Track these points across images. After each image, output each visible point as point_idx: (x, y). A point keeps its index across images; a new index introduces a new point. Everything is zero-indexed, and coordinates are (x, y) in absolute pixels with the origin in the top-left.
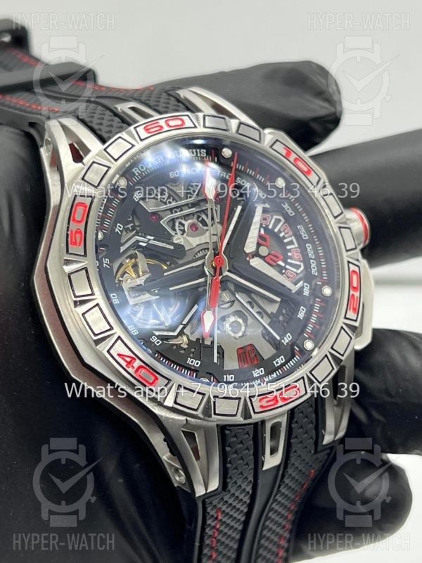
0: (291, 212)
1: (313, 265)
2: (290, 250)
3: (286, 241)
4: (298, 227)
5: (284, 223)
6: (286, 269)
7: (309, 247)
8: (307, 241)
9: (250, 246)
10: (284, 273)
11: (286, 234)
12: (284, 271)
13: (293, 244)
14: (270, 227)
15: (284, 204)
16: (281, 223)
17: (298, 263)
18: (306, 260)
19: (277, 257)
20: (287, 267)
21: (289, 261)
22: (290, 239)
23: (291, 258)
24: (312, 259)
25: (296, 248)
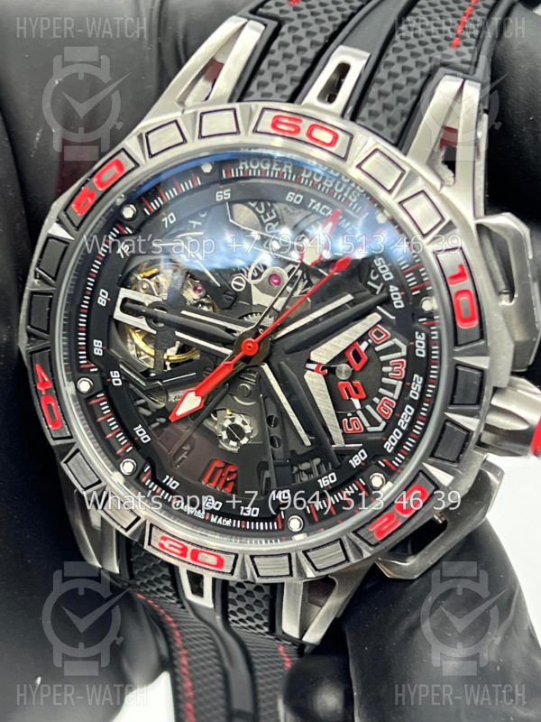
0: (421, 351)
1: (396, 436)
2: (380, 396)
3: (385, 380)
4: (416, 376)
5: (402, 357)
6: (355, 414)
7: (408, 412)
8: (412, 402)
9: (322, 354)
10: (348, 418)
11: (392, 371)
12: (349, 415)
13: (393, 392)
14: (377, 349)
15: (420, 334)
16: (398, 354)
17: (379, 419)
18: (392, 423)
19: (357, 392)
20: (359, 413)
21: (368, 407)
22: (394, 382)
23: (374, 405)
24: (399, 428)
25: (392, 398)
